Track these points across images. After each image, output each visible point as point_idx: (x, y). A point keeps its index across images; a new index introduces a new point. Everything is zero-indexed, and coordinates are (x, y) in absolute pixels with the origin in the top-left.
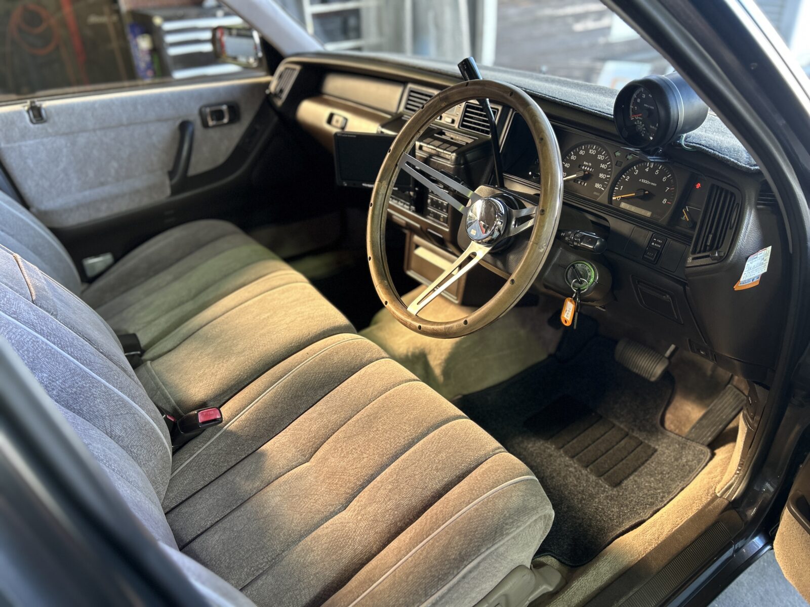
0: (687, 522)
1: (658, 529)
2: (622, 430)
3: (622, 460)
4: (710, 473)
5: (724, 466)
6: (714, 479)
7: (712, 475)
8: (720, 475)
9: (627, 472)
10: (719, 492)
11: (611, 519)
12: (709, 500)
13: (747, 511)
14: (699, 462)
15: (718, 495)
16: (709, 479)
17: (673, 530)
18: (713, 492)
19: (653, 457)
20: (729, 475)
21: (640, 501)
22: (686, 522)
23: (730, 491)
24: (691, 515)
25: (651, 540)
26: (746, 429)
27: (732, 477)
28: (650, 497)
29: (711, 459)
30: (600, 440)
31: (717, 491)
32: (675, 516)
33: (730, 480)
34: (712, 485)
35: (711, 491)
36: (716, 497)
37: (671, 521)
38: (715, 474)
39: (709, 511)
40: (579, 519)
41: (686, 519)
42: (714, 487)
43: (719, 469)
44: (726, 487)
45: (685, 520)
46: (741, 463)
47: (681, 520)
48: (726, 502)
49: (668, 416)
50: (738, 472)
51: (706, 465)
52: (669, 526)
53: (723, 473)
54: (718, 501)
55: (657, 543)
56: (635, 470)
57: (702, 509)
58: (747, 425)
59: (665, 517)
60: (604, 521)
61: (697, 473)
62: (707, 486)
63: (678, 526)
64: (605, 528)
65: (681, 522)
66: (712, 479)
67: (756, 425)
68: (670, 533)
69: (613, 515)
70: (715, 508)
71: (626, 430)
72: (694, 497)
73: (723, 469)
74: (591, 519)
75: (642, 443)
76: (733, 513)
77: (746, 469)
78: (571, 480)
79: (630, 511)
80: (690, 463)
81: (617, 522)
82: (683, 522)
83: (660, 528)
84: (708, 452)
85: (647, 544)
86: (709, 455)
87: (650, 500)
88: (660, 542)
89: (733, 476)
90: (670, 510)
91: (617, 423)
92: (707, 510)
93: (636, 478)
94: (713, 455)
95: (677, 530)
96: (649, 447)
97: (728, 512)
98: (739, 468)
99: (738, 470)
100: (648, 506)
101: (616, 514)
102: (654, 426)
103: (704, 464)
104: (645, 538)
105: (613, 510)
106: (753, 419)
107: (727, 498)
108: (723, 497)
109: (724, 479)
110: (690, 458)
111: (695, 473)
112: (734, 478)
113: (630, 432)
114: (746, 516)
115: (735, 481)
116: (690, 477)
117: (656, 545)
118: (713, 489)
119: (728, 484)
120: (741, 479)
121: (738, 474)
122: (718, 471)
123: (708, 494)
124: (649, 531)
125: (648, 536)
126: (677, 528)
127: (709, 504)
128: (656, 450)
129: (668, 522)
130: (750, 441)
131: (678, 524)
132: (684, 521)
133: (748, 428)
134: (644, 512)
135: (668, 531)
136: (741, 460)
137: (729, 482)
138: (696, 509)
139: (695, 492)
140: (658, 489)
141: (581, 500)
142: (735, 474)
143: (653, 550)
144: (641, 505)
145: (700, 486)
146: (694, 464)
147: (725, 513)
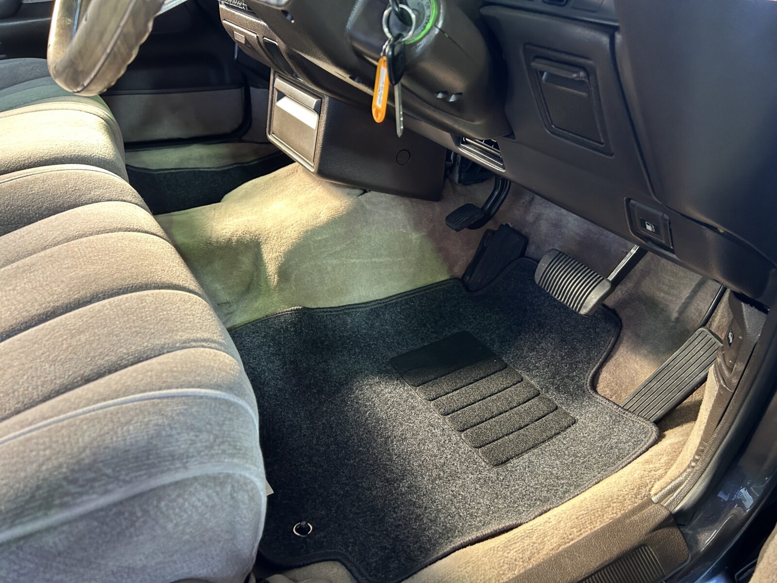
0: (588, 539)
1: (534, 543)
2: (532, 386)
3: (521, 428)
4: (647, 462)
5: (674, 454)
6: (653, 473)
7: (651, 466)
8: (664, 468)
9: (522, 447)
10: (656, 494)
11: (471, 515)
12: (636, 505)
13: (699, 533)
14: (636, 445)
15: (654, 499)
16: (644, 471)
17: (560, 549)
18: (647, 493)
19: (569, 430)
20: (677, 468)
21: (528, 492)
22: (587, 536)
23: (675, 495)
24: (598, 526)
25: (516, 560)
26: (717, 388)
27: (681, 471)
28: (546, 489)
29: (655, 442)
30: (494, 397)
31: (652, 493)
32: (569, 524)
33: (679, 476)
34: (648, 481)
35: (644, 492)
36: (650, 502)
37: (561, 532)
38: (656, 465)
39: (632, 524)
40: (420, 507)
41: (589, 532)
42: (650, 486)
43: (664, 459)
44: (669, 487)
45: (586, 534)
46: (701, 448)
47: (579, 533)
48: (665, 513)
49: (604, 375)
50: (693, 464)
51: (647, 449)
52: (555, 540)
53: (669, 465)
54: (651, 509)
55: (525, 567)
56: (534, 446)
57: (619, 518)
58: (719, 381)
59: (554, 523)
60: (461, 516)
61: (629, 460)
62: (639, 482)
63: (571, 543)
64: (457, 528)
65: (577, 537)
66: (650, 472)
67: (735, 381)
68: (553, 552)
69: (479, 509)
70: (643, 520)
71: (538, 388)
72: (612, 497)
73: (672, 460)
74: (439, 511)
75: (557, 408)
76: (675, 535)
77: (708, 460)
78: (431, 447)
79: (508, 506)
80: (621, 445)
81: (480, 521)
82: (581, 538)
83: (539, 541)
84: (653, 430)
85: (506, 566)
86: (654, 436)
87: (544, 494)
88: (531, 566)
89: (685, 470)
90: (565, 513)
91: (527, 378)
92: (628, 521)
93: (533, 458)
94: (660, 437)
95: (566, 551)
96: (566, 414)
97: (665, 531)
98: (697, 457)
99: (696, 461)
100: (538, 503)
101: (483, 509)
102: (580, 387)
103: (644, 449)
104: (506, 554)
105: (482, 501)
106: (730, 369)
107: (668, 505)
108: (662, 503)
109: (668, 474)
110: (623, 437)
111: (626, 460)
112: (684, 475)
113: (543, 392)
114: (697, 542)
115: (686, 478)
116: (617, 465)
117: (522, 571)
118: (648, 488)
119: (673, 483)
120: (696, 476)
121: (693, 467)
122: (662, 461)
123: (636, 495)
124: (517, 545)
125: (512, 552)
126: (568, 545)
127: (634, 512)
128: (575, 422)
129: (556, 532)
130: (721, 410)
131: (572, 540)
132: (584, 535)
133: (721, 387)
134: (527, 511)
135: (551, 548)
136: (701, 444)
137: (676, 479)
138: (610, 517)
139: (616, 489)
140: (562, 479)
141: (435, 479)
142: (689, 467)
143: (513, 579)
144: (528, 500)
145: (626, 481)
146: (628, 448)
147: (660, 531)
